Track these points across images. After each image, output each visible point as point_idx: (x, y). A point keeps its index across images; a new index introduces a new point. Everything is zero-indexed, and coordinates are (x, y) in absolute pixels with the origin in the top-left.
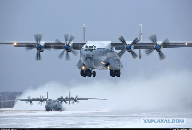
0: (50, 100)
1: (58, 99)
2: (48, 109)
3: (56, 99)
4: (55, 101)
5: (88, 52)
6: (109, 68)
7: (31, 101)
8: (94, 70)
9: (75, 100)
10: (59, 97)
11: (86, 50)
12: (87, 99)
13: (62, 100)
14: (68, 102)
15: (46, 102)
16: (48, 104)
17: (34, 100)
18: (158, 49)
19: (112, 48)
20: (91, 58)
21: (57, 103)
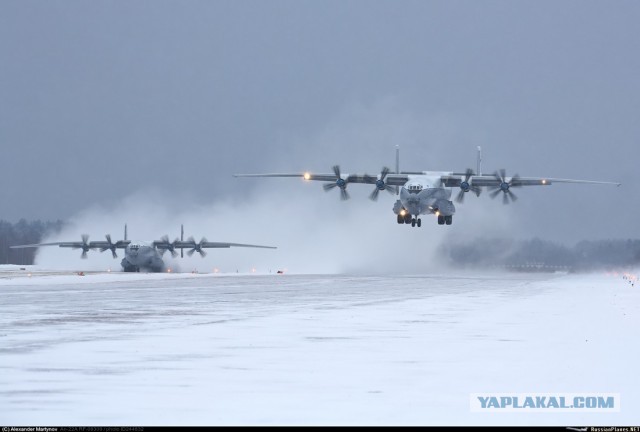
0: (136, 248)
1: (155, 244)
2: (129, 268)
3: (149, 243)
4: (148, 250)
5: (413, 194)
6: (438, 214)
7: (86, 247)
8: (418, 217)
9: (197, 247)
10: (159, 239)
11: (410, 192)
12: (227, 246)
13: (164, 245)
14: (178, 250)
15: (126, 252)
16: (131, 256)
17: (93, 245)
18: (505, 188)
19: (441, 185)
20: (417, 203)
21: (151, 254)
